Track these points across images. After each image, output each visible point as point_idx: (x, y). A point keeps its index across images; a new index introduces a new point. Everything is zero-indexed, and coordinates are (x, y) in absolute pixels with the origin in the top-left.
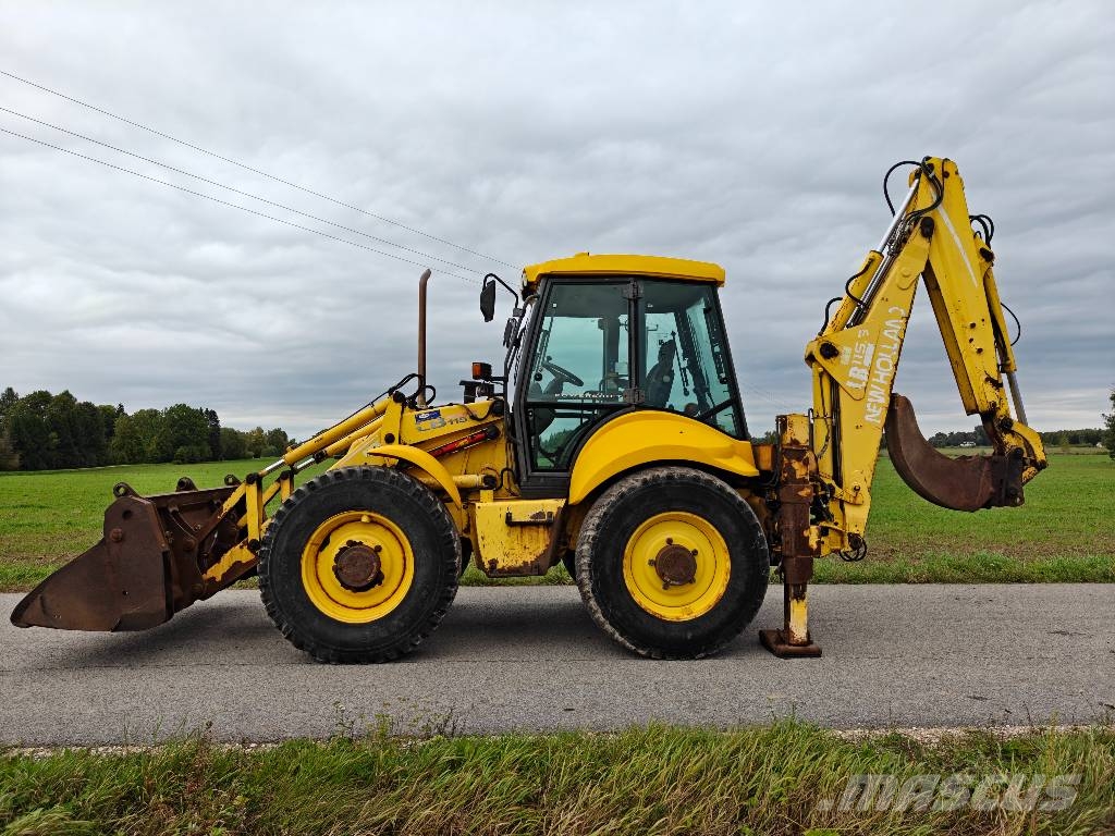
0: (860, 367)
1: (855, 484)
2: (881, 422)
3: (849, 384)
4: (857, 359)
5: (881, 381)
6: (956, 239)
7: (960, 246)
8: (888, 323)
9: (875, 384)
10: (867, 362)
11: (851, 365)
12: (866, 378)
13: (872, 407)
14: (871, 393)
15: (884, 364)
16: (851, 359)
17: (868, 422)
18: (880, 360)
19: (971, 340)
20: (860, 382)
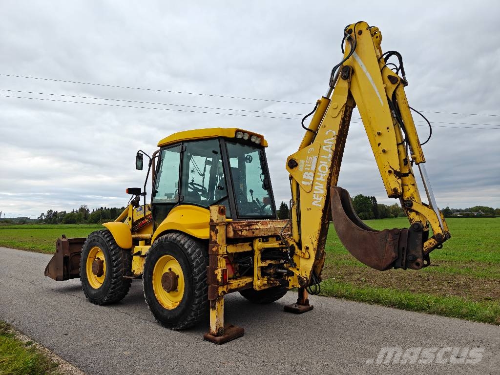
0: (309, 171)
1: (308, 246)
2: (321, 206)
3: (304, 183)
4: (307, 167)
5: (321, 179)
6: (368, 75)
7: (370, 78)
8: (325, 142)
9: (318, 181)
10: (313, 168)
11: (304, 171)
12: (312, 178)
13: (316, 197)
14: (316, 188)
15: (323, 169)
16: (304, 167)
17: (315, 206)
18: (321, 166)
19: (379, 144)
20: (309, 181)
